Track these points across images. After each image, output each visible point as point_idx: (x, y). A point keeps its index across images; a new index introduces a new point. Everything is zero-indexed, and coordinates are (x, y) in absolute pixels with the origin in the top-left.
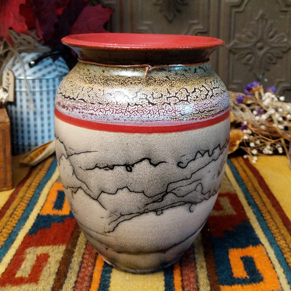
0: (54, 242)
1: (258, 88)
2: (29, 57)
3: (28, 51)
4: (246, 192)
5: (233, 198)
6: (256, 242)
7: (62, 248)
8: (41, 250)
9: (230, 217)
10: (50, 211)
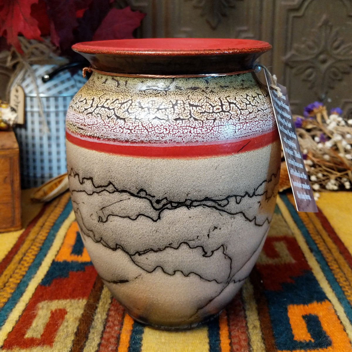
0: (72, 295)
1: (320, 110)
2: (43, 70)
3: (42, 63)
4: (307, 235)
5: (292, 243)
6: (322, 297)
7: (83, 302)
8: (56, 305)
9: (288, 267)
10: (67, 256)
